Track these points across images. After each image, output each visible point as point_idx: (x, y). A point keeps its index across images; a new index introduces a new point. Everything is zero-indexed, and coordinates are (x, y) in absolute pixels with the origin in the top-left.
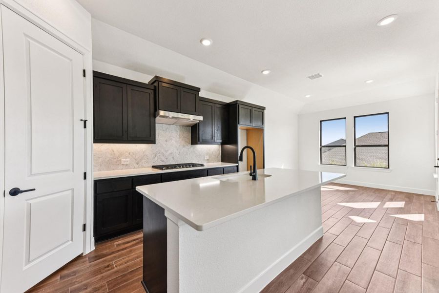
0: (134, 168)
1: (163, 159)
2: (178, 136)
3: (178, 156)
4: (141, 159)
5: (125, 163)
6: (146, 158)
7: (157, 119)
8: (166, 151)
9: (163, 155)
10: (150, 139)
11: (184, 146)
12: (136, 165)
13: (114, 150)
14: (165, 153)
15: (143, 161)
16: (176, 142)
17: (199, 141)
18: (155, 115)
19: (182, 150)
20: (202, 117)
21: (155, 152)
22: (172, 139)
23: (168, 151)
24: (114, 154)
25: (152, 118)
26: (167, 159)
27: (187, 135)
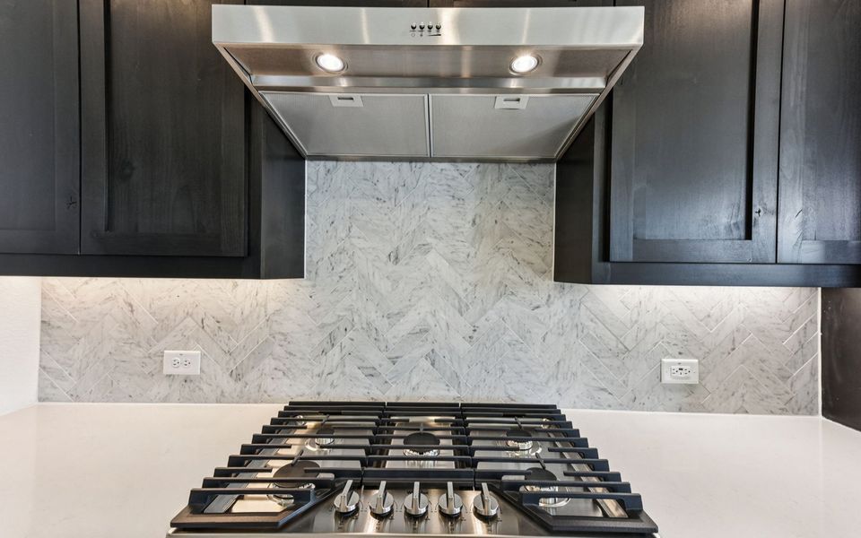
0: (221, 398)
2: (467, 228)
3: (463, 347)
4: (258, 355)
5: (182, 371)
6: (278, 350)
11: (504, 290)
12: (228, 385)
13: (135, 303)
14: (382, 324)
15: (269, 364)
16: (452, 262)
17: (605, 255)
19: (492, 314)
20: (635, 16)
21: (328, 319)
22: (425, 248)
23: (400, 314)
24: (135, 323)
26: (394, 361)
27: (528, 216)
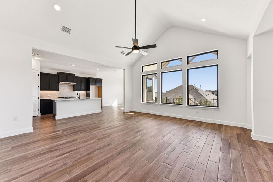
1: (62, 95)
4: (54, 95)
6: (56, 95)
7: (59, 84)
8: (63, 93)
9: (62, 94)
10: (57, 89)
16: (67, 90)
18: (59, 83)
19: (70, 93)
21: (59, 93)
22: (65, 89)
25: (58, 84)
